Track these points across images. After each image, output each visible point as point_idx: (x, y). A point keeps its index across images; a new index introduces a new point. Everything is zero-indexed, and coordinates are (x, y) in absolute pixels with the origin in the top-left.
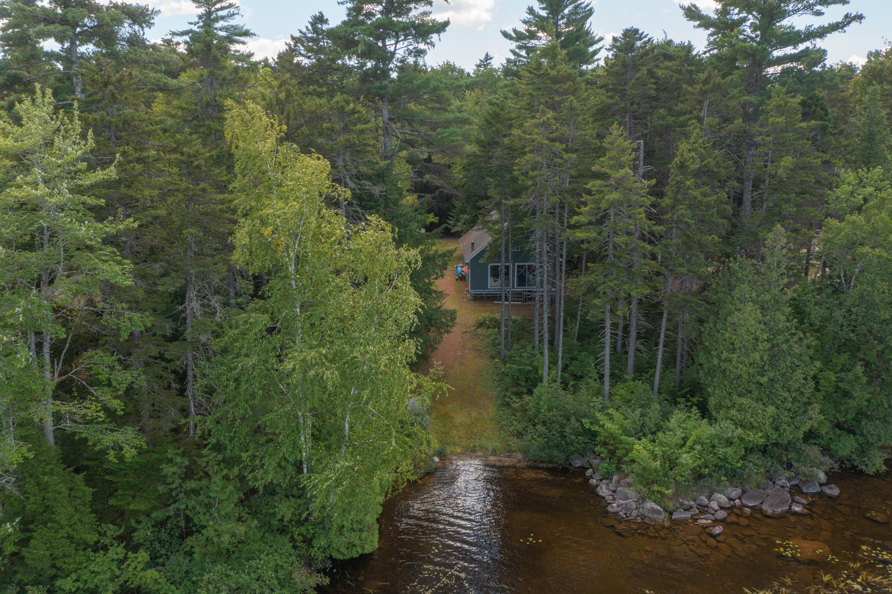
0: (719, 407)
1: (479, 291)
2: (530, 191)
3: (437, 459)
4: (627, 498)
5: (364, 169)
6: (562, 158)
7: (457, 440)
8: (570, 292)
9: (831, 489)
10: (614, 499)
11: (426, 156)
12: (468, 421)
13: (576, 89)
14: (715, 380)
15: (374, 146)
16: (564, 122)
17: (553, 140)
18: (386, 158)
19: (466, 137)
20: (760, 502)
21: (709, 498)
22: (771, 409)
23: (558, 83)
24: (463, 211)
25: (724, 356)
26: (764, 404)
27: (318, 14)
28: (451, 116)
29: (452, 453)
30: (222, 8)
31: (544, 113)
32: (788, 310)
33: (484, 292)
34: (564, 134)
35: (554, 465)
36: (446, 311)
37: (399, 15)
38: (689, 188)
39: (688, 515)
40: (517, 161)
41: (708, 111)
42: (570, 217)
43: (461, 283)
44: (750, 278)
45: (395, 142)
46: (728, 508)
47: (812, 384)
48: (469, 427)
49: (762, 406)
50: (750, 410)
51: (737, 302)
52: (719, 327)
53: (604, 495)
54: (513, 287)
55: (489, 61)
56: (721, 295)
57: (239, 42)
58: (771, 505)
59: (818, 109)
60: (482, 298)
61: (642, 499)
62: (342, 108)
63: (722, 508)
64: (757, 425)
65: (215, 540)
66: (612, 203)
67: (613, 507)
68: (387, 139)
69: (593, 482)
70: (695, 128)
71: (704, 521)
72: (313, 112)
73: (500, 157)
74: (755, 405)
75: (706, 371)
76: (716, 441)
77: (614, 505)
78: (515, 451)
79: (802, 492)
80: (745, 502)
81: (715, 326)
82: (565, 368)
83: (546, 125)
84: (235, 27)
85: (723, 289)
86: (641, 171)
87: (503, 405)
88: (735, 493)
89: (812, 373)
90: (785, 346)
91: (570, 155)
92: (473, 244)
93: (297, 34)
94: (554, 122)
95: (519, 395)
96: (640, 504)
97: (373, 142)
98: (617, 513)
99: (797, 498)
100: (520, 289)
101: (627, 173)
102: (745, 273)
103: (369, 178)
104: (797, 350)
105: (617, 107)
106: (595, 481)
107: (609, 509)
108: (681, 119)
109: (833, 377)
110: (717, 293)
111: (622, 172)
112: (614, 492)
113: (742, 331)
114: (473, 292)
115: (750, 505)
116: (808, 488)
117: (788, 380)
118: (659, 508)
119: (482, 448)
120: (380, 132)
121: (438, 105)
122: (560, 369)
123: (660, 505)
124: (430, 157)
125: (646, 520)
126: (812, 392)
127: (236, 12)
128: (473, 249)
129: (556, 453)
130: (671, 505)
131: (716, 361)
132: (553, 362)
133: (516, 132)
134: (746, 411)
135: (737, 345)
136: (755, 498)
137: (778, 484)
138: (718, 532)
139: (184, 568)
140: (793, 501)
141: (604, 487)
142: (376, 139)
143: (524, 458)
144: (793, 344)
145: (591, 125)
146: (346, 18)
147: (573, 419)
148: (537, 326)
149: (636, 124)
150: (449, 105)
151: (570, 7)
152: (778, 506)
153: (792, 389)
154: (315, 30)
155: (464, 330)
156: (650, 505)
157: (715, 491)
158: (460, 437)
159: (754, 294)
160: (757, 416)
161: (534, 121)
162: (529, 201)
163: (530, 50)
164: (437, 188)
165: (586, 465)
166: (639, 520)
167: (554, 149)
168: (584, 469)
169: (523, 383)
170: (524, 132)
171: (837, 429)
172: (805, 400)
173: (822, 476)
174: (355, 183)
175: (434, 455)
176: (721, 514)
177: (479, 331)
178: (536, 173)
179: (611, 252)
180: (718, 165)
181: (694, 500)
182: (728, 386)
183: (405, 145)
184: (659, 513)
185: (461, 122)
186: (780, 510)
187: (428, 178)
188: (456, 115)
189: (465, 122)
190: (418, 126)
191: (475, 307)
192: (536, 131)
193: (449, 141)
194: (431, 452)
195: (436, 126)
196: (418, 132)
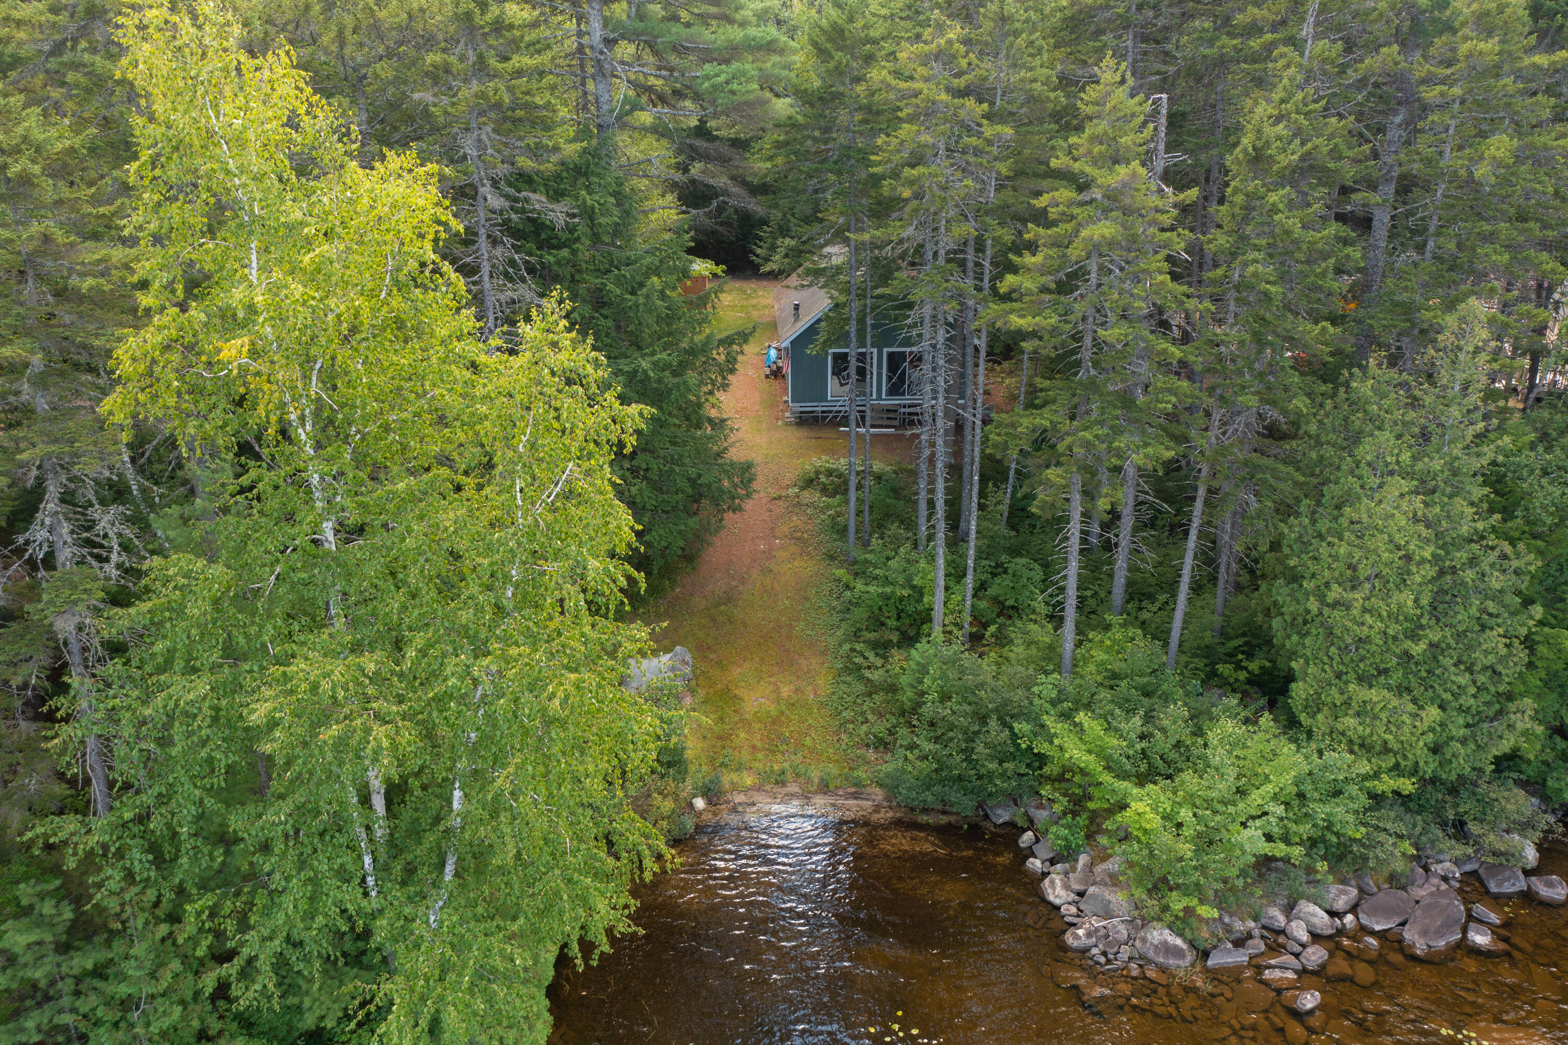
0: (1314, 706)
1: (809, 406)
2: (908, 209)
3: (700, 803)
4: (1108, 915)
5: (528, 163)
6: (979, 134)
7: (745, 756)
8: (995, 446)
9: (1550, 885)
10: (1080, 913)
11: (694, 122)
12: (773, 709)
14: (1308, 641)
16: (986, 50)
17: (962, 93)
19: (768, 83)
20: (1398, 920)
21: (1289, 909)
22: (1433, 713)
24: (784, 231)
25: (1331, 596)
26: (1414, 701)
28: (736, 34)
29: (735, 787)
31: (940, 28)
32: (1478, 492)
33: (820, 407)
34: (985, 79)
35: (952, 819)
36: (732, 464)
38: (1274, 210)
39: (1240, 957)
40: (879, 142)
41: (1317, 24)
42: (999, 277)
44: (1397, 415)
46: (1330, 937)
47: (1522, 655)
48: (773, 723)
49: (1411, 707)
50: (1383, 716)
51: (1365, 471)
52: (1323, 525)
53: (1057, 901)
54: (879, 398)
56: (1328, 452)
58: (1424, 933)
60: (816, 419)
61: (1143, 922)
63: (1316, 937)
64: (1396, 747)
66: (1097, 246)
67: (1078, 937)
68: (601, 87)
69: (1035, 864)
70: (1288, 66)
71: (1277, 974)
73: (848, 129)
74: (1395, 702)
75: (1288, 618)
76: (1308, 787)
77: (1081, 932)
78: (867, 785)
79: (1487, 892)
80: (1365, 920)
81: (1314, 522)
82: (981, 588)
83: (944, 57)
85: (1333, 437)
86: (1160, 165)
87: (847, 670)
88: (1343, 898)
89: (1524, 631)
90: (1469, 575)
91: (999, 128)
92: (797, 307)
94: (963, 49)
95: (883, 648)
96: (1138, 929)
98: (1085, 951)
99: (1480, 909)
100: (895, 401)
101: (1134, 175)
102: (1386, 403)
103: (541, 183)
104: (1496, 581)
105: (1107, 15)
106: (1038, 863)
107: (1069, 939)
108: (1255, 44)
110: (1319, 443)
111: (1122, 171)
112: (1081, 894)
113: (1376, 541)
114: (797, 407)
115: (1378, 928)
116: (1500, 884)
117: (1469, 648)
118: (1179, 942)
119: (798, 775)
122: (970, 592)
123: (1181, 935)
124: (703, 123)
125: (1151, 974)
126: (1520, 673)
128: (797, 317)
129: (955, 795)
130: (1205, 934)
131: (1313, 605)
132: (956, 574)
133: (878, 74)
134: (1375, 717)
135: (1364, 571)
136: (1386, 911)
137: (1435, 874)
138: (1309, 1006)
140: (1470, 917)
141: (1058, 882)
143: (888, 799)
144: (1487, 569)
145: (1045, 56)
147: (993, 724)
148: (923, 493)
149: (1145, 53)
150: (737, 9)
152: (1439, 933)
153: (1477, 668)
155: (774, 492)
156: (1160, 935)
157: (1302, 896)
158: (754, 747)
159: (1406, 457)
160: (1398, 727)
161: (919, 47)
162: (905, 235)
164: (715, 194)
165: (1021, 822)
166: (1134, 968)
167: (962, 113)
168: (1014, 830)
169: (892, 623)
170: (897, 74)
171: (1558, 739)
172: (1502, 688)
173: (1531, 855)
174: (507, 197)
175: (695, 796)
176: (1315, 955)
177: (808, 496)
178: (920, 170)
179: (1087, 356)
181: (1256, 919)
182: (1337, 658)
183: (644, 99)
184: (1179, 953)
185: (760, 48)
186: (1442, 943)
187: (696, 169)
188: (753, 31)
189: (770, 47)
190: (674, 59)
191: (800, 439)
192: (922, 70)
193: (733, 93)
194: (688, 786)
195: (707, 55)
196: (671, 70)
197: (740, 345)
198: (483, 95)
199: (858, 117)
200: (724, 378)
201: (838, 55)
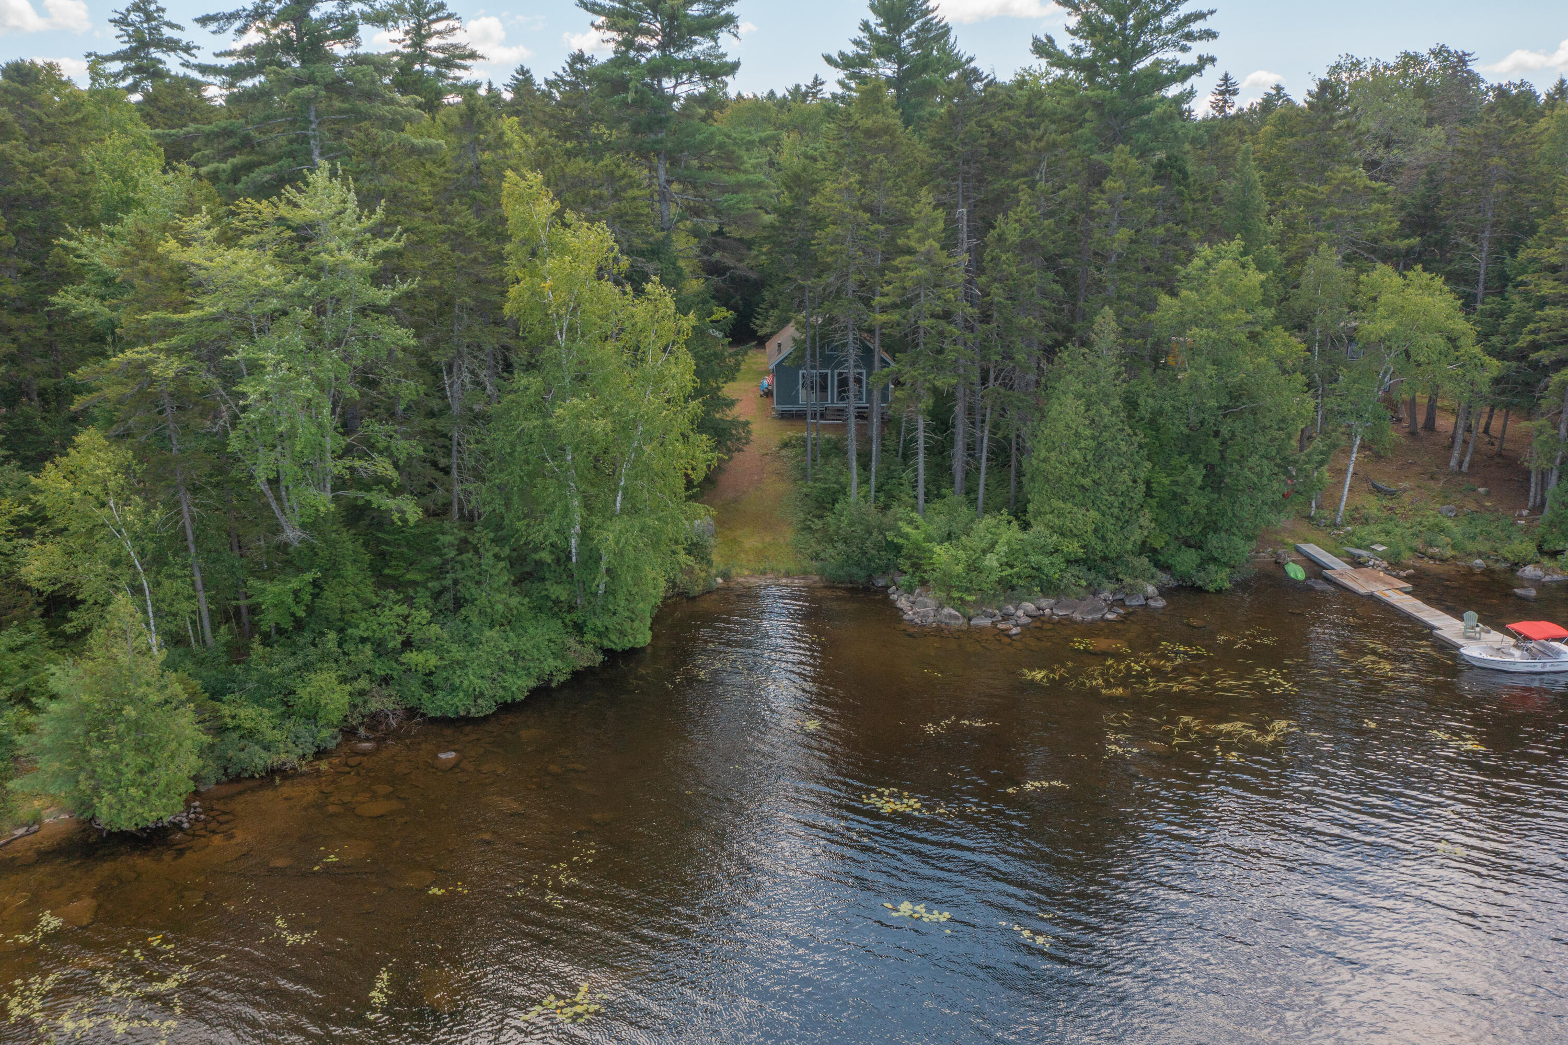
0: (1036, 514)
1: (787, 407)
3: (720, 580)
4: (925, 607)
5: (637, 242)
6: (867, 230)
7: (744, 563)
9: (1157, 601)
10: (911, 608)
11: (715, 228)
12: (760, 545)
13: (895, 145)
15: (647, 215)
17: (857, 209)
18: (663, 229)
19: (760, 205)
20: (1072, 611)
21: (1017, 608)
22: (1093, 514)
23: (875, 136)
25: (1042, 456)
27: (577, 52)
28: (742, 177)
29: (738, 575)
30: (439, 19)
31: (847, 176)
33: (794, 408)
34: (872, 202)
35: (854, 584)
36: (738, 421)
37: (680, 48)
39: (988, 621)
43: (766, 400)
45: (674, 210)
46: (1035, 616)
47: (1143, 488)
48: (760, 551)
49: (1083, 512)
50: (1070, 516)
53: (902, 606)
54: (832, 402)
55: (819, 87)
57: (459, 67)
58: (1083, 614)
59: (1174, 171)
60: (790, 415)
61: (941, 606)
62: (612, 172)
63: (1027, 615)
65: (489, 610)
66: (920, 282)
67: (909, 615)
68: (664, 207)
70: (1025, 194)
71: (1004, 625)
72: (578, 176)
73: (803, 230)
74: (1075, 509)
76: (1028, 548)
77: (911, 614)
78: (811, 573)
79: (1123, 604)
80: (1055, 611)
83: (849, 190)
84: (455, 47)
86: (964, 245)
87: (803, 528)
88: (1047, 604)
89: (1142, 475)
90: (1111, 445)
91: (876, 226)
92: (779, 347)
93: (552, 77)
94: (858, 186)
96: (938, 611)
97: (647, 210)
98: (912, 621)
99: (1116, 609)
100: (841, 405)
103: (641, 253)
106: (895, 596)
107: (905, 617)
109: (1167, 481)
111: (927, 244)
112: (914, 602)
113: (1061, 426)
114: (780, 409)
115: (1060, 613)
116: (1131, 601)
117: (1114, 483)
118: (958, 614)
119: (773, 570)
120: (656, 197)
121: (727, 164)
122: (873, 488)
123: (959, 612)
124: (721, 228)
125: (943, 625)
126: (1143, 498)
127: (457, 25)
128: (779, 351)
129: (855, 570)
130: (972, 612)
134: (1065, 517)
136: (1068, 608)
137: (1100, 597)
138: (1015, 633)
139: (462, 633)
140: (1110, 611)
141: (904, 601)
142: (651, 207)
143: (821, 578)
146: (613, 56)
147: (875, 533)
150: (741, 164)
151: (918, 23)
152: (1089, 613)
153: (1119, 493)
154: (574, 72)
155: (764, 452)
156: (948, 610)
157: (1025, 602)
158: (749, 560)
160: (1077, 522)
161: (836, 185)
163: (863, 79)
164: (729, 268)
165: (889, 583)
166: (934, 625)
168: (886, 586)
172: (1135, 506)
173: (1151, 590)
175: (717, 577)
176: (1025, 620)
177: (783, 452)
179: (922, 340)
180: (1044, 237)
181: (1000, 610)
183: (687, 214)
184: (957, 618)
185: (754, 185)
186: (1090, 617)
187: (717, 255)
188: (751, 177)
189: (760, 185)
190: (704, 190)
191: (780, 425)
192: (837, 197)
193: (740, 209)
194: (713, 571)
195: (724, 190)
196: (703, 197)
198: (619, 209)
199: (810, 223)
201: (797, 190)
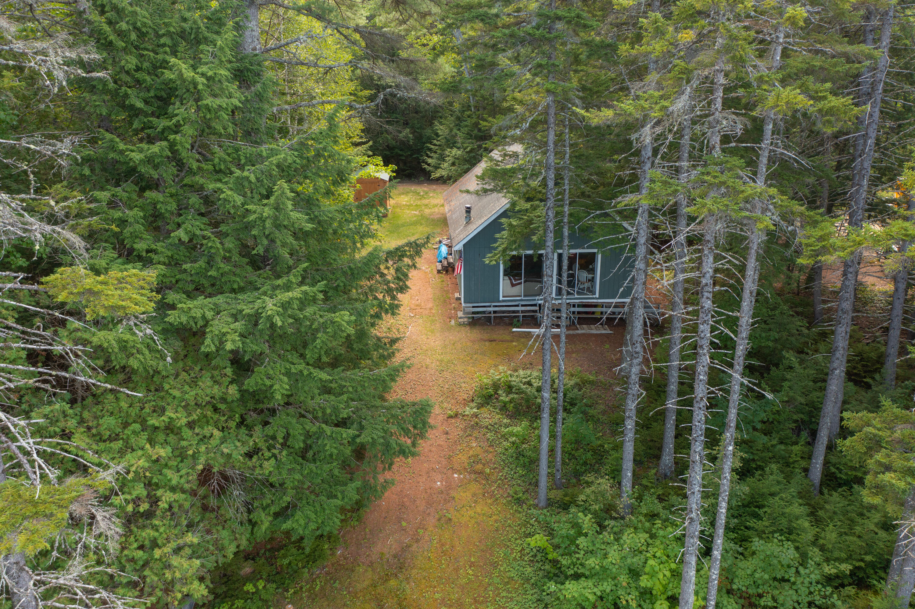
1: (481, 307)
24: (451, 143)
33: (490, 307)
92: (468, 210)
114: (470, 307)
128: (468, 220)
155: (450, 408)
177: (487, 417)
191: (473, 342)
197: (411, 257)
200: (394, 298)
